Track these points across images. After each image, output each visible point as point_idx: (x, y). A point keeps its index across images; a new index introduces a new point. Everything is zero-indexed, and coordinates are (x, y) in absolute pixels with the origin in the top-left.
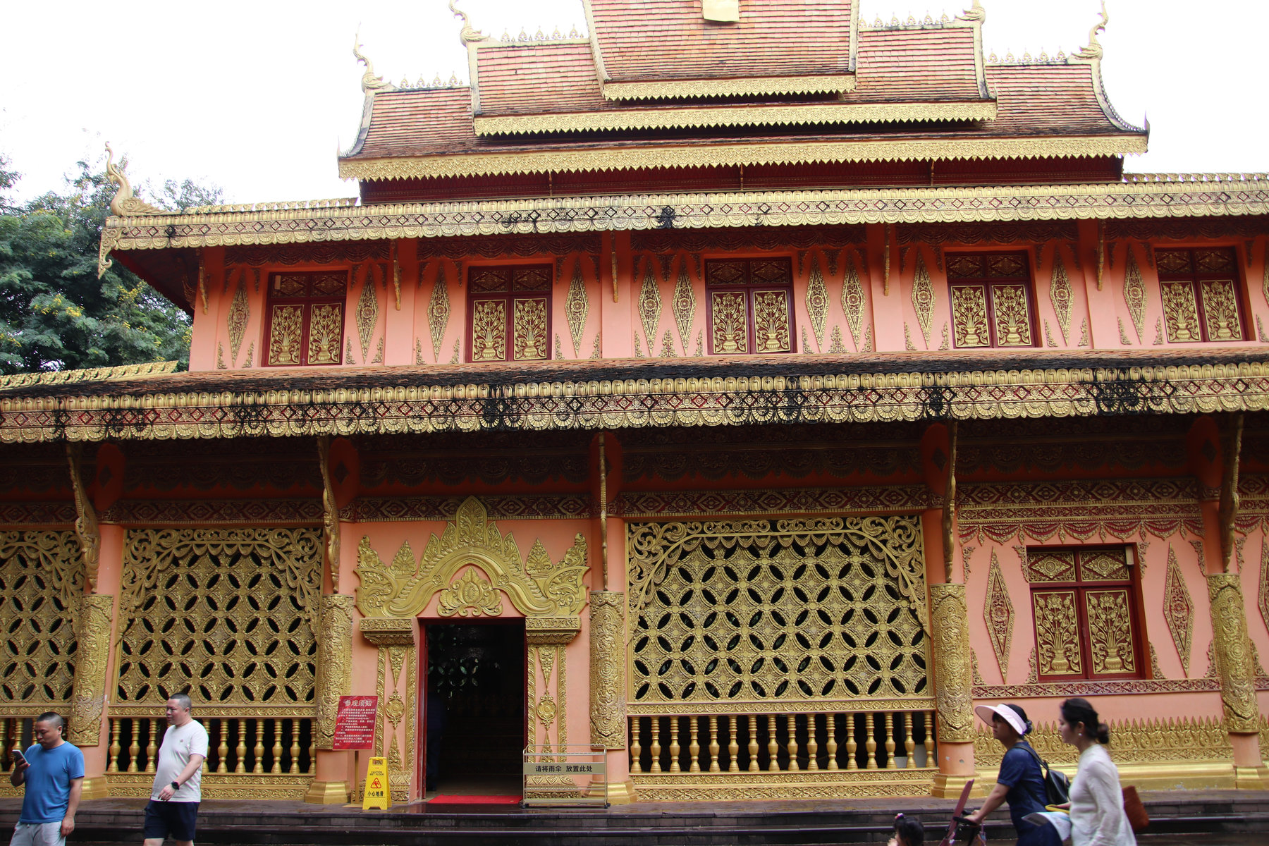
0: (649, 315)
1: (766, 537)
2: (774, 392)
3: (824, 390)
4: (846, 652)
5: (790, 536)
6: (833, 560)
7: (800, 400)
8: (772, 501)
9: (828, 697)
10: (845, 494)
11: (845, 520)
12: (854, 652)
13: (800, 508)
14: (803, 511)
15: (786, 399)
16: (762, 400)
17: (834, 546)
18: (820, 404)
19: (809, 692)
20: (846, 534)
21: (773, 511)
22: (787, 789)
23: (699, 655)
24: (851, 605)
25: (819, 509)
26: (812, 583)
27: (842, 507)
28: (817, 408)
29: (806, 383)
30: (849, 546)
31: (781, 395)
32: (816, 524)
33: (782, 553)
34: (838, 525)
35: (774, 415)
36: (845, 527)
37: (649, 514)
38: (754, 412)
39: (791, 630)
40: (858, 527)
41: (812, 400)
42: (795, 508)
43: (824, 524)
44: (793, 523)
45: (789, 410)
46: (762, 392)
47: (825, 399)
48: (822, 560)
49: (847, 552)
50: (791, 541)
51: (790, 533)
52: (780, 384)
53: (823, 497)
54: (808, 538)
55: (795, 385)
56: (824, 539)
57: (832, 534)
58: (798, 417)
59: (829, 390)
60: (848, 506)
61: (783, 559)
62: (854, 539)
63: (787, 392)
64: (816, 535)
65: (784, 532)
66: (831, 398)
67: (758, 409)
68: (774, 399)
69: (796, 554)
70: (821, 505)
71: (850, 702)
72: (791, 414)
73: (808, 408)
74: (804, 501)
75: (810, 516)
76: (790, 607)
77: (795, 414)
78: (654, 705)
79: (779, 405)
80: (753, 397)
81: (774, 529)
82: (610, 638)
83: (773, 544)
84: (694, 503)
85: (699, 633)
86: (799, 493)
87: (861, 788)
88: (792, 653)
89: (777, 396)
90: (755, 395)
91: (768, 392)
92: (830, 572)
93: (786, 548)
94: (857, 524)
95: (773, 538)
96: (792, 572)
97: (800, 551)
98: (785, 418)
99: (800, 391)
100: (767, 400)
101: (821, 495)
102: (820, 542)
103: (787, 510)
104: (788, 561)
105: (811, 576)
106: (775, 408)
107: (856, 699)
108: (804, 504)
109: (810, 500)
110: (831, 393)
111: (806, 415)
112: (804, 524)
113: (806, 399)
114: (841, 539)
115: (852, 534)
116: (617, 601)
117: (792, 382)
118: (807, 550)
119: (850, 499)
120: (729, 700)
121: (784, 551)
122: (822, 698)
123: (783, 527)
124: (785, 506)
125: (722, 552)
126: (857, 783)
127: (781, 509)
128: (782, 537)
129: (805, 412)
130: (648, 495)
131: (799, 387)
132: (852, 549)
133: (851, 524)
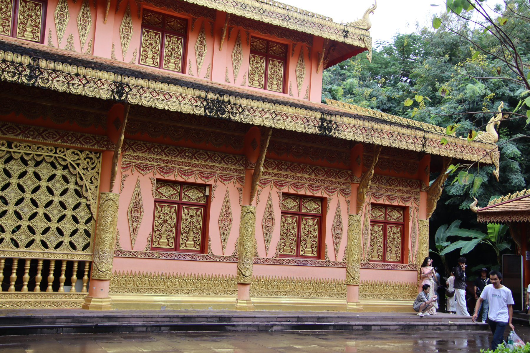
1: (4, 151)
2: (21, 64)
3: (54, 70)
4: (44, 224)
5: (20, 153)
6: (45, 171)
7: (37, 73)
8: (11, 130)
9: (29, 249)
10: (59, 134)
11: (56, 149)
12: (49, 224)
13: (29, 137)
14: (30, 139)
15: (29, 71)
16: (12, 67)
17: (47, 163)
18: (50, 78)
19: (17, 245)
20: (55, 157)
21: (11, 136)
24: (52, 198)
25: (41, 140)
26: (29, 182)
27: (56, 141)
28: (48, 80)
29: (43, 64)
30: (57, 164)
31: (25, 67)
32: (38, 148)
33: (13, 162)
34: (51, 151)
35: (19, 78)
36: (56, 153)
38: (5, 73)
39: (11, 208)
40: (64, 154)
41: (46, 75)
42: (25, 137)
43: (43, 149)
44: (23, 145)
45: (29, 78)
46: (12, 62)
47: (54, 76)
48: (38, 170)
49: (55, 167)
50: (20, 155)
51: (20, 150)
52: (26, 60)
53: (45, 133)
54: (31, 156)
55: (36, 63)
56: (42, 158)
57: (47, 156)
58: (34, 83)
59: (57, 71)
60: (60, 141)
61: (13, 165)
62: (60, 160)
63: (30, 66)
64: (37, 155)
65: (16, 150)
66: (58, 76)
67: (8, 72)
68: (20, 69)
69: (22, 164)
70: (43, 137)
71: (42, 253)
72: (30, 80)
73: (42, 79)
74: (32, 133)
75: (34, 143)
76: (13, 194)
77: (33, 81)
79: (24, 73)
80: (6, 64)
81: (10, 146)
83: (8, 155)
86: (30, 128)
87: (40, 303)
88: (10, 222)
89: (23, 67)
90: (8, 63)
91: (18, 64)
92: (42, 177)
93: (16, 160)
94: (63, 152)
95: (8, 152)
96: (18, 174)
97: (25, 162)
98: (26, 81)
99: (38, 67)
100: (16, 68)
101: (43, 132)
102: (39, 159)
103: (20, 137)
104: (16, 167)
105: (30, 178)
106: (20, 74)
107: (46, 251)
108: (32, 135)
109: (36, 133)
110: (58, 73)
111: (40, 83)
112: (30, 147)
113: (41, 73)
114: (52, 159)
115: (59, 157)
117: (35, 61)
118: (29, 163)
119: (61, 137)
121: (14, 161)
122: (25, 250)
123: (16, 146)
124: (19, 134)
126: (39, 300)
127: (17, 135)
128: (14, 152)
129: (39, 81)
131: (38, 65)
132: (58, 166)
133: (60, 151)
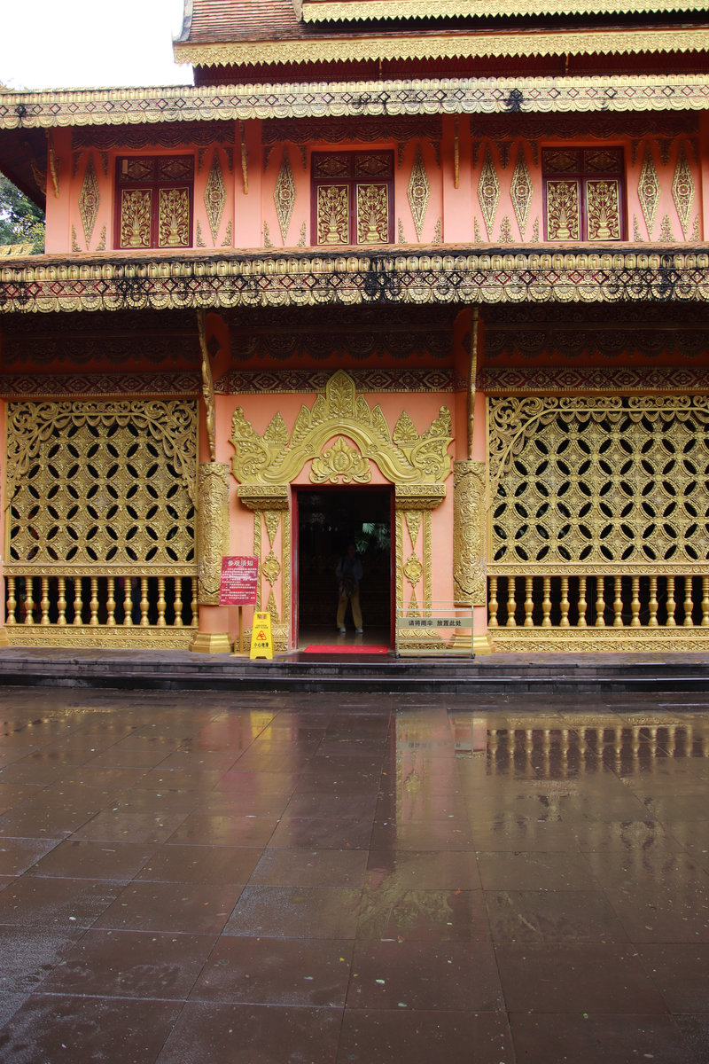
0: (489, 201)
1: (618, 412)
2: (649, 270)
3: (697, 269)
4: (688, 521)
5: (640, 412)
6: (679, 436)
7: (673, 279)
8: (625, 379)
9: (670, 561)
10: (695, 374)
11: (692, 398)
12: (695, 520)
13: (652, 386)
14: (654, 389)
15: (660, 278)
16: (637, 277)
17: (680, 422)
18: (692, 282)
19: (652, 555)
20: (692, 411)
21: (626, 388)
22: (630, 643)
23: (553, 522)
24: (694, 478)
25: (669, 387)
26: (658, 457)
27: (691, 386)
28: (690, 286)
29: (680, 262)
30: (695, 423)
31: (655, 273)
32: (666, 401)
33: (632, 428)
34: (685, 403)
35: (647, 293)
36: (692, 405)
37: (510, 389)
38: (629, 289)
39: (638, 500)
40: (704, 405)
41: (686, 279)
42: (647, 386)
43: (672, 402)
44: (643, 400)
45: (663, 288)
46: (637, 269)
47: (698, 278)
48: (668, 435)
49: (692, 428)
50: (641, 417)
51: (641, 409)
52: (655, 262)
53: (674, 376)
54: (657, 414)
55: (669, 264)
56: (673, 415)
57: (679, 411)
58: (670, 295)
59: (702, 269)
60: (697, 385)
61: (632, 433)
62: (700, 417)
63: (661, 270)
64: (665, 412)
65: (635, 409)
66: (704, 277)
67: (632, 286)
68: (649, 277)
69: (644, 429)
70: (672, 383)
71: (690, 566)
72: (664, 293)
73: (681, 286)
74: (655, 379)
75: (659, 394)
76: (638, 478)
77: (668, 292)
78: (512, 566)
79: (653, 283)
80: (628, 274)
81: (625, 405)
82: (474, 505)
83: (624, 419)
84: (553, 379)
85: (553, 501)
86: (652, 371)
87: (696, 643)
88: (639, 521)
89: (652, 274)
90: (630, 272)
91: (643, 269)
92: (676, 447)
93: (635, 424)
94: (703, 402)
95: (625, 414)
96: (640, 446)
97: (648, 426)
98: (658, 296)
99: (673, 270)
100: (642, 278)
101: (672, 374)
102: (668, 419)
103: (640, 388)
104: (637, 436)
105: (658, 450)
106: (649, 286)
107: (695, 563)
108: (656, 382)
109: (662, 378)
110: (704, 272)
111: (679, 294)
112: (654, 401)
113: (679, 277)
114: (688, 417)
115: (698, 411)
116: (480, 470)
117: (667, 260)
118: (655, 426)
119: (699, 379)
120: (580, 563)
121: (634, 426)
122: (665, 562)
123: (634, 403)
124: (638, 383)
125: (576, 426)
126: (694, 638)
127: (634, 386)
128: (633, 413)
129: (678, 290)
130: (509, 371)
131: (673, 266)
132: (697, 426)
133: (698, 402)
